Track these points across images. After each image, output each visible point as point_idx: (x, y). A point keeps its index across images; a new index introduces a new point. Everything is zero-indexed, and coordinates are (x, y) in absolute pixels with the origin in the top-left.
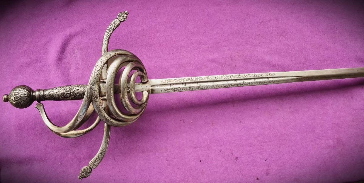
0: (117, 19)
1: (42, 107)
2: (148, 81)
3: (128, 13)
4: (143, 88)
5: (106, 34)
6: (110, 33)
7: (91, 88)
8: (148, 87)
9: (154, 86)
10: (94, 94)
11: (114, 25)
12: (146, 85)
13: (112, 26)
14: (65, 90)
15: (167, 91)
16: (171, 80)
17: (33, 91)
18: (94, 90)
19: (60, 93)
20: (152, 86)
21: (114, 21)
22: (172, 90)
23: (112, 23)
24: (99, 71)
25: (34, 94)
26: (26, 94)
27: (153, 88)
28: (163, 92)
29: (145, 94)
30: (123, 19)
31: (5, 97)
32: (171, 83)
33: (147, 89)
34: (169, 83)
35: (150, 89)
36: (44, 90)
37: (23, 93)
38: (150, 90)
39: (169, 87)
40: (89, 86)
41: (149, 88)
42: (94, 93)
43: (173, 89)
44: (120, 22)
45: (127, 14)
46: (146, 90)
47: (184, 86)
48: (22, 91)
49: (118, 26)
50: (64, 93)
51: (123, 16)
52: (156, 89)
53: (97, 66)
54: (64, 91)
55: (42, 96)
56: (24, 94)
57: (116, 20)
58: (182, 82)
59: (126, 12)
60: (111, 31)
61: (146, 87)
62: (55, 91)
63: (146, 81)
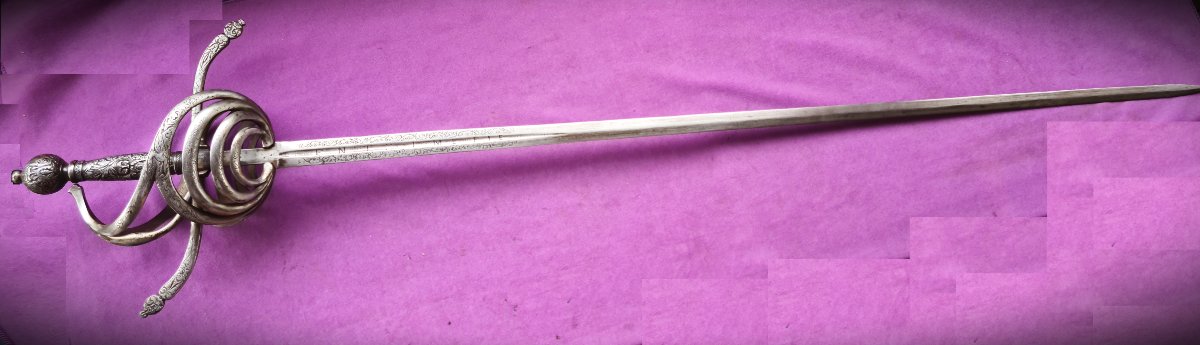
0: (224, 34)
1: (79, 192)
2: (273, 146)
3: (244, 23)
4: (264, 157)
5: (201, 63)
6: (208, 60)
8: (273, 155)
9: (285, 153)
11: (216, 45)
12: (271, 152)
13: (213, 47)
14: (122, 161)
15: (309, 161)
16: (318, 143)
17: (65, 165)
18: (159, 159)
19: (111, 167)
20: (281, 154)
21: (217, 38)
22: (318, 160)
23: (214, 42)
24: (170, 128)
25: (65, 169)
26: (47, 170)
27: (284, 157)
28: (302, 164)
29: (268, 168)
30: (235, 35)
31: (16, 174)
32: (318, 147)
33: (272, 158)
34: (313, 148)
35: (278, 159)
36: (84, 163)
38: (279, 161)
39: (313, 155)
40: (151, 154)
41: (276, 157)
42: (160, 165)
43: (321, 158)
44: (229, 39)
45: (243, 25)
46: (269, 161)
47: (342, 153)
48: (44, 164)
49: (225, 46)
50: (116, 168)
51: (234, 29)
52: (289, 158)
53: (168, 119)
54: (119, 164)
55: (80, 172)
57: (220, 35)
58: (337, 146)
59: (241, 22)
60: (212, 56)
61: (270, 154)
62: (103, 163)
63: (269, 144)
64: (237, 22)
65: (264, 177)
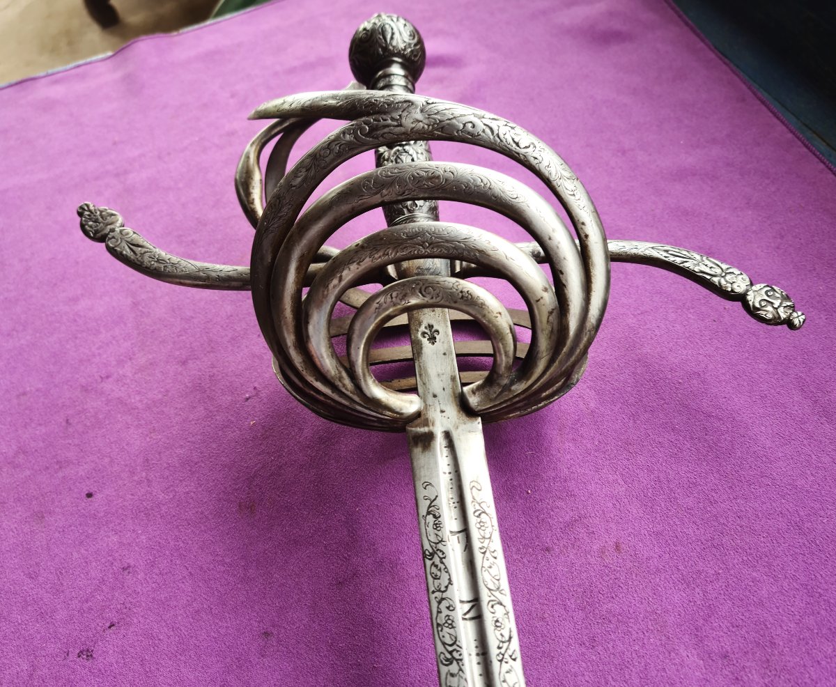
0: (752, 284)
2: (470, 413)
3: (796, 322)
4: (435, 396)
5: (665, 248)
6: (671, 259)
7: (407, 105)
8: (444, 418)
9: (451, 445)
10: (384, 117)
11: (718, 271)
12: (452, 408)
13: (710, 264)
15: (429, 513)
16: (488, 531)
18: (405, 114)
20: (448, 435)
21: (737, 272)
22: (433, 538)
23: (724, 266)
24: (488, 131)
26: (392, 38)
27: (440, 442)
28: (422, 493)
30: (757, 305)
32: (475, 534)
33: (433, 414)
34: (473, 520)
35: (431, 428)
37: (395, 30)
38: (426, 429)
39: (450, 521)
41: (438, 423)
42: (393, 119)
43: (440, 546)
44: (742, 297)
45: (789, 323)
46: (425, 405)
47: (462, 609)
48: (402, 30)
49: (719, 290)
51: (772, 303)
52: (435, 456)
53: (513, 128)
55: (390, 82)
56: (393, 34)
57: (745, 276)
58: (485, 596)
59: (798, 318)
60: (686, 265)
61: (444, 409)
63: (473, 401)
64: (793, 308)
65: (377, 391)
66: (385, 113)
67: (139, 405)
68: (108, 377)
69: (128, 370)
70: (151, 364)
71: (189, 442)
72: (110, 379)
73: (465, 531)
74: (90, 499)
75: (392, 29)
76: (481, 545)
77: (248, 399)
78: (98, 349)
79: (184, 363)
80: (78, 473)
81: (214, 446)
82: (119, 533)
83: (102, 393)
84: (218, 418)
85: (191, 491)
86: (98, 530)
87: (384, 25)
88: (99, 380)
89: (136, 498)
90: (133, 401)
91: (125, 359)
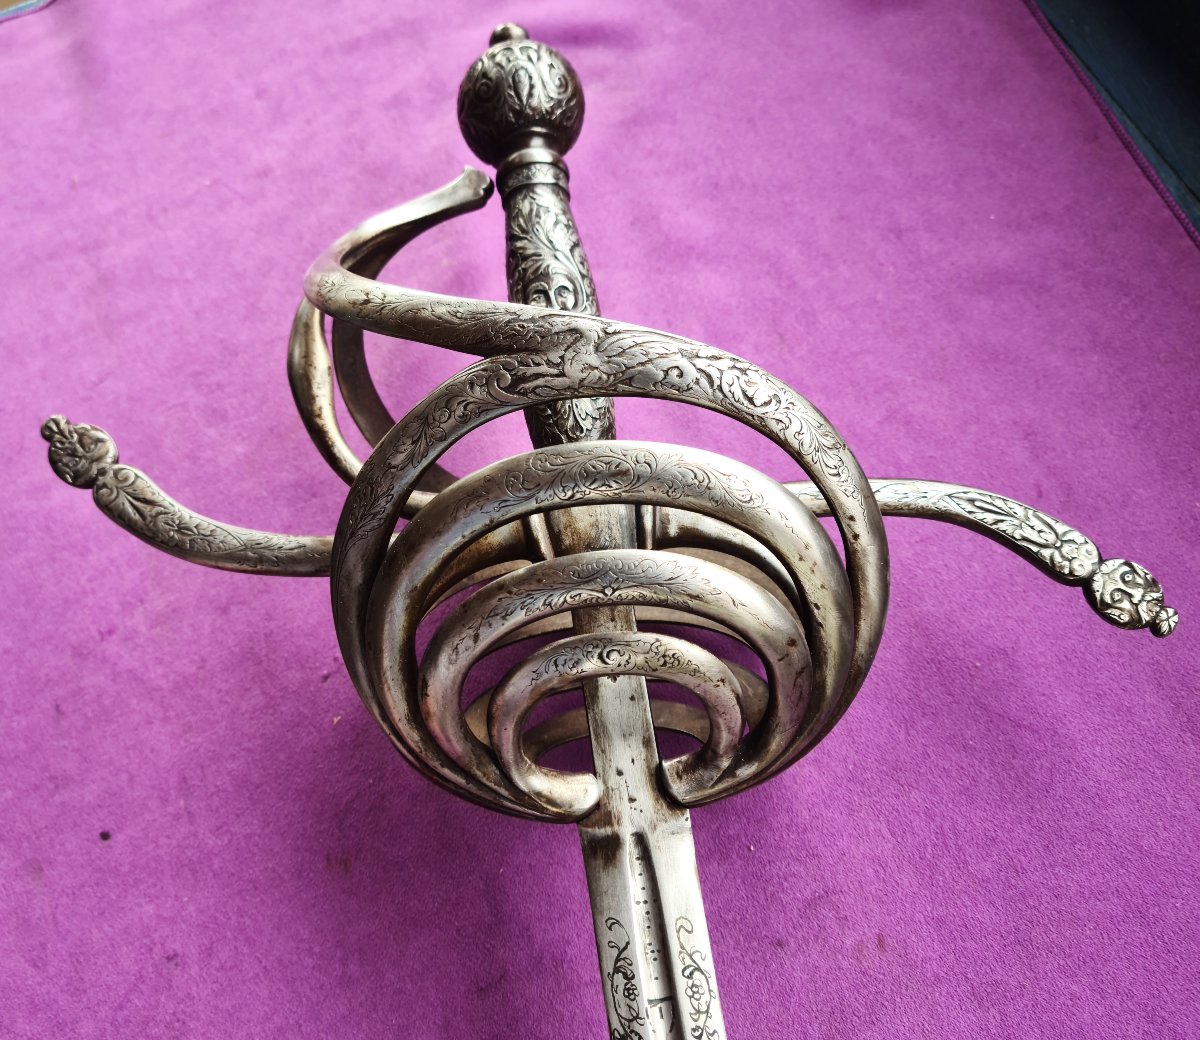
0: (1101, 561)
2: (674, 804)
3: (1165, 627)
4: (620, 773)
5: (970, 496)
6: (979, 516)
7: (577, 333)
8: (635, 810)
9: (646, 857)
11: (1051, 538)
12: (646, 797)
13: (1039, 525)
14: (570, 287)
15: (617, 970)
16: (705, 998)
17: (551, 139)
18: (569, 355)
19: (548, 261)
20: (641, 839)
21: (1076, 536)
22: (624, 1012)
23: (1061, 528)
24: (704, 382)
25: (535, 141)
26: (530, 95)
27: (629, 851)
28: (607, 936)
29: (577, 791)
30: (1108, 599)
32: (686, 1007)
33: (620, 806)
34: (682, 984)
35: (616, 827)
37: (536, 81)
38: (607, 831)
39: (649, 986)
40: (588, 322)
41: (625, 820)
42: (549, 363)
43: (635, 1026)
44: (1086, 584)
45: (1154, 627)
46: (607, 792)
48: (546, 77)
49: (1050, 570)
50: (546, 276)
51: (1130, 596)
52: (622, 874)
53: (744, 371)
55: (529, 178)
56: (532, 87)
57: (1091, 547)
59: (1169, 619)
60: (1002, 526)
61: (635, 795)
62: (562, 239)
63: (679, 789)
64: (1161, 603)
66: (537, 351)
67: (163, 683)
68: (111, 632)
69: (138, 620)
70: (174, 611)
71: (244, 749)
72: (114, 637)
73: (671, 998)
74: (107, 842)
75: (530, 78)
76: (693, 1025)
77: (326, 678)
78: (91, 580)
79: (224, 610)
80: (84, 798)
81: (282, 757)
82: (156, 901)
83: (105, 660)
84: (284, 709)
85: (255, 834)
86: (124, 894)
87: (517, 71)
88: (98, 637)
89: (174, 842)
90: (153, 676)
91: (133, 601)
